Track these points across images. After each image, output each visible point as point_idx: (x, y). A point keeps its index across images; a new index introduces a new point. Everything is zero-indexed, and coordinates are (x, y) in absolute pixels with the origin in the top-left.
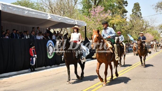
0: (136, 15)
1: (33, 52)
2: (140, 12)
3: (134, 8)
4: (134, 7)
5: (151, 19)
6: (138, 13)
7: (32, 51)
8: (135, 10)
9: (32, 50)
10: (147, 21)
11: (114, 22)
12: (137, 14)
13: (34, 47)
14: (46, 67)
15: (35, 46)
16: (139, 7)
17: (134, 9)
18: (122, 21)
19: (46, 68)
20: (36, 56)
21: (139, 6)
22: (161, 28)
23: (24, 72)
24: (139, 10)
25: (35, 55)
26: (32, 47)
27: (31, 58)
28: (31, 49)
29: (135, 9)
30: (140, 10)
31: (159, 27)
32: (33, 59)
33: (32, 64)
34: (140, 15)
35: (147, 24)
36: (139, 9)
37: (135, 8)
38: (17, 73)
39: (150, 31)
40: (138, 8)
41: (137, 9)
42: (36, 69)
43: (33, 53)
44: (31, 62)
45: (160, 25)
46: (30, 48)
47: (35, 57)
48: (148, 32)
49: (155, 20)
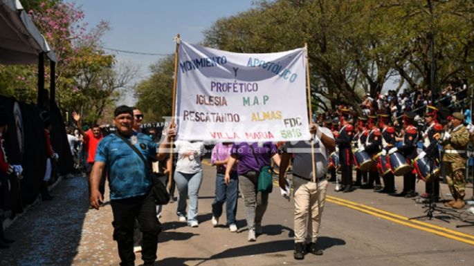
1: (5, 153)
5: (127, 67)
7: (3, 149)
9: (1, 146)
11: (91, 62)
18: (105, 61)
20: (19, 169)
22: (139, 92)
31: (133, 90)
39: (116, 98)
43: (6, 157)
45: (137, 86)
49: (136, 71)
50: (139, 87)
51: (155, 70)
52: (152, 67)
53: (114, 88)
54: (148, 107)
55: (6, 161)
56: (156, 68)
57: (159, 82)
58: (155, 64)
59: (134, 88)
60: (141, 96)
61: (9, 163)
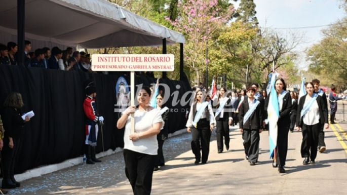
0: (245, 23)
2: (256, 18)
3: (240, 7)
4: (240, 5)
5: (293, 35)
6: (250, 19)
7: (92, 107)
8: (244, 11)
9: (91, 105)
10: (281, 39)
12: (248, 21)
13: (95, 94)
14: (114, 150)
15: (97, 94)
16: (252, 6)
17: (241, 9)
18: (248, 34)
19: (114, 152)
20: (102, 119)
21: (253, 4)
22: (311, 55)
23: (73, 165)
24: (253, 12)
25: (99, 116)
26: (89, 94)
27: (89, 127)
28: (87, 100)
29: (244, 9)
30: (256, 12)
31: (305, 54)
32: (93, 129)
33: (93, 142)
34: (254, 25)
35: (282, 45)
36: (253, 10)
37: (243, 6)
38: (59, 169)
39: (287, 61)
40: (251, 8)
41: (248, 9)
42: (97, 156)
43: (94, 112)
44: (87, 137)
45: (308, 50)
46: (86, 98)
47: (98, 122)
48: (283, 64)
49: (302, 37)
50: (310, 50)
51: (327, 34)
52: (324, 32)
53: (281, 54)
54: (320, 69)
55: (94, 114)
56: (327, 32)
57: (327, 45)
58: (326, 29)
59: (304, 52)
60: (312, 59)
61: (96, 115)
